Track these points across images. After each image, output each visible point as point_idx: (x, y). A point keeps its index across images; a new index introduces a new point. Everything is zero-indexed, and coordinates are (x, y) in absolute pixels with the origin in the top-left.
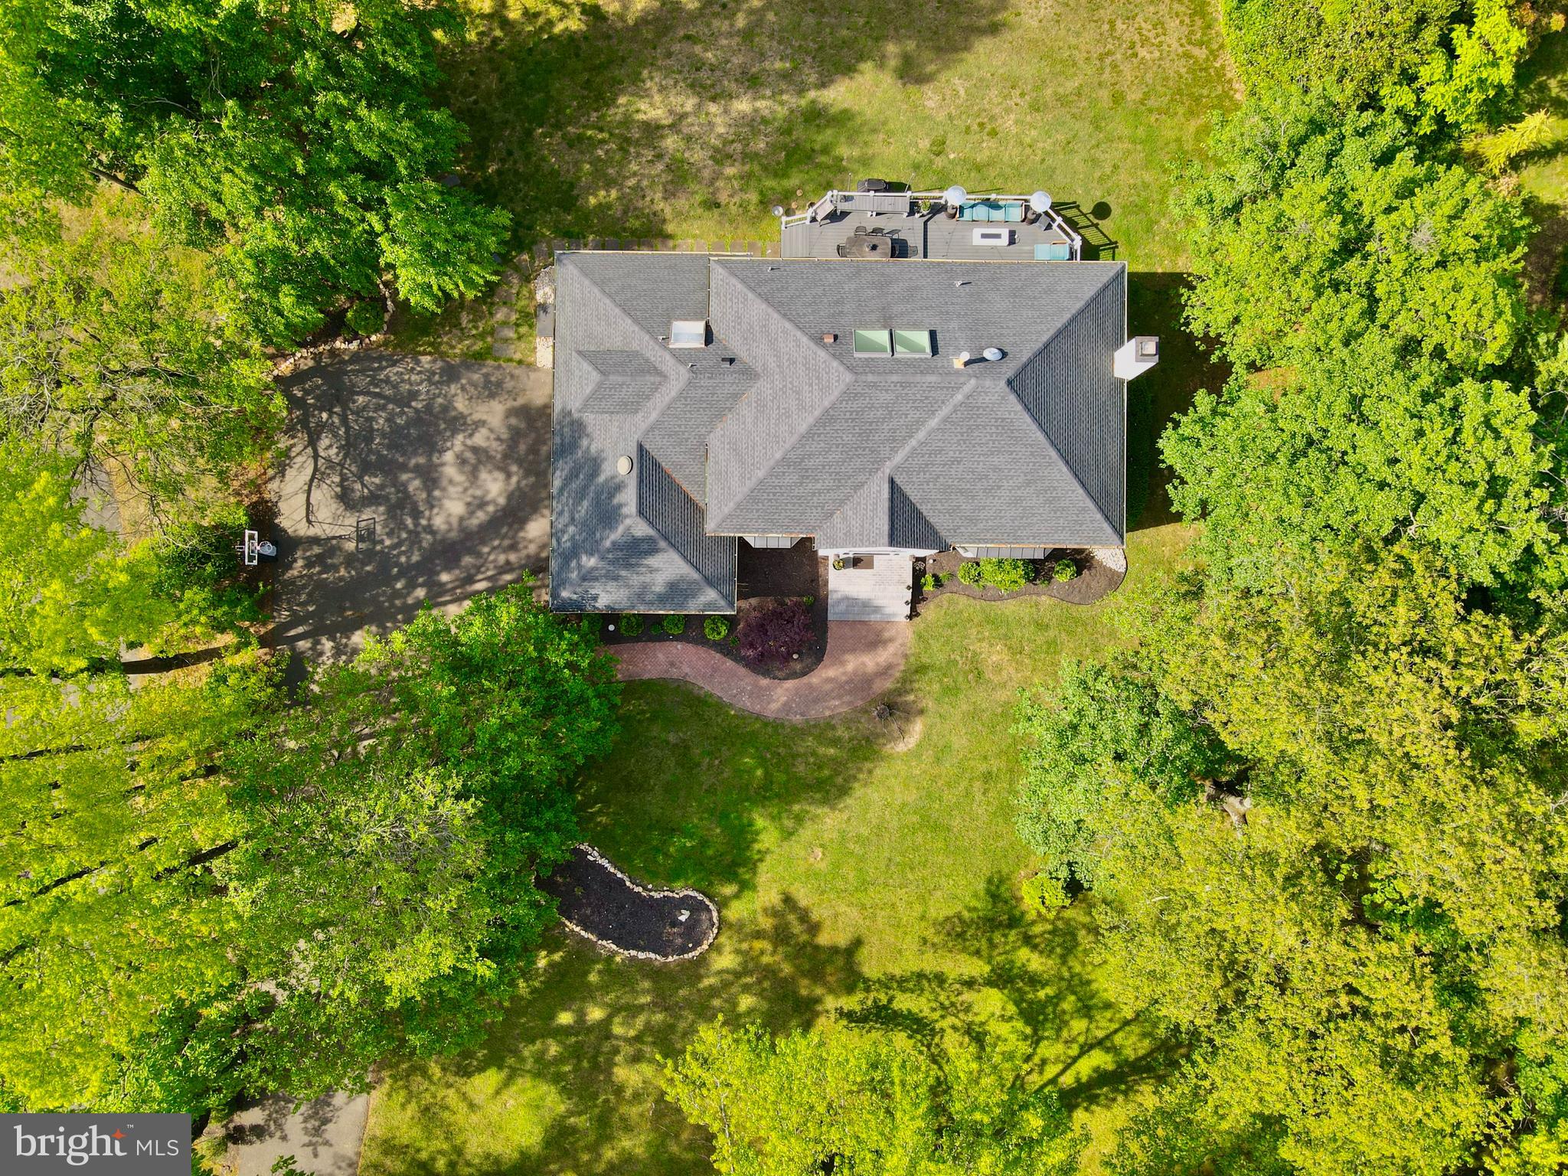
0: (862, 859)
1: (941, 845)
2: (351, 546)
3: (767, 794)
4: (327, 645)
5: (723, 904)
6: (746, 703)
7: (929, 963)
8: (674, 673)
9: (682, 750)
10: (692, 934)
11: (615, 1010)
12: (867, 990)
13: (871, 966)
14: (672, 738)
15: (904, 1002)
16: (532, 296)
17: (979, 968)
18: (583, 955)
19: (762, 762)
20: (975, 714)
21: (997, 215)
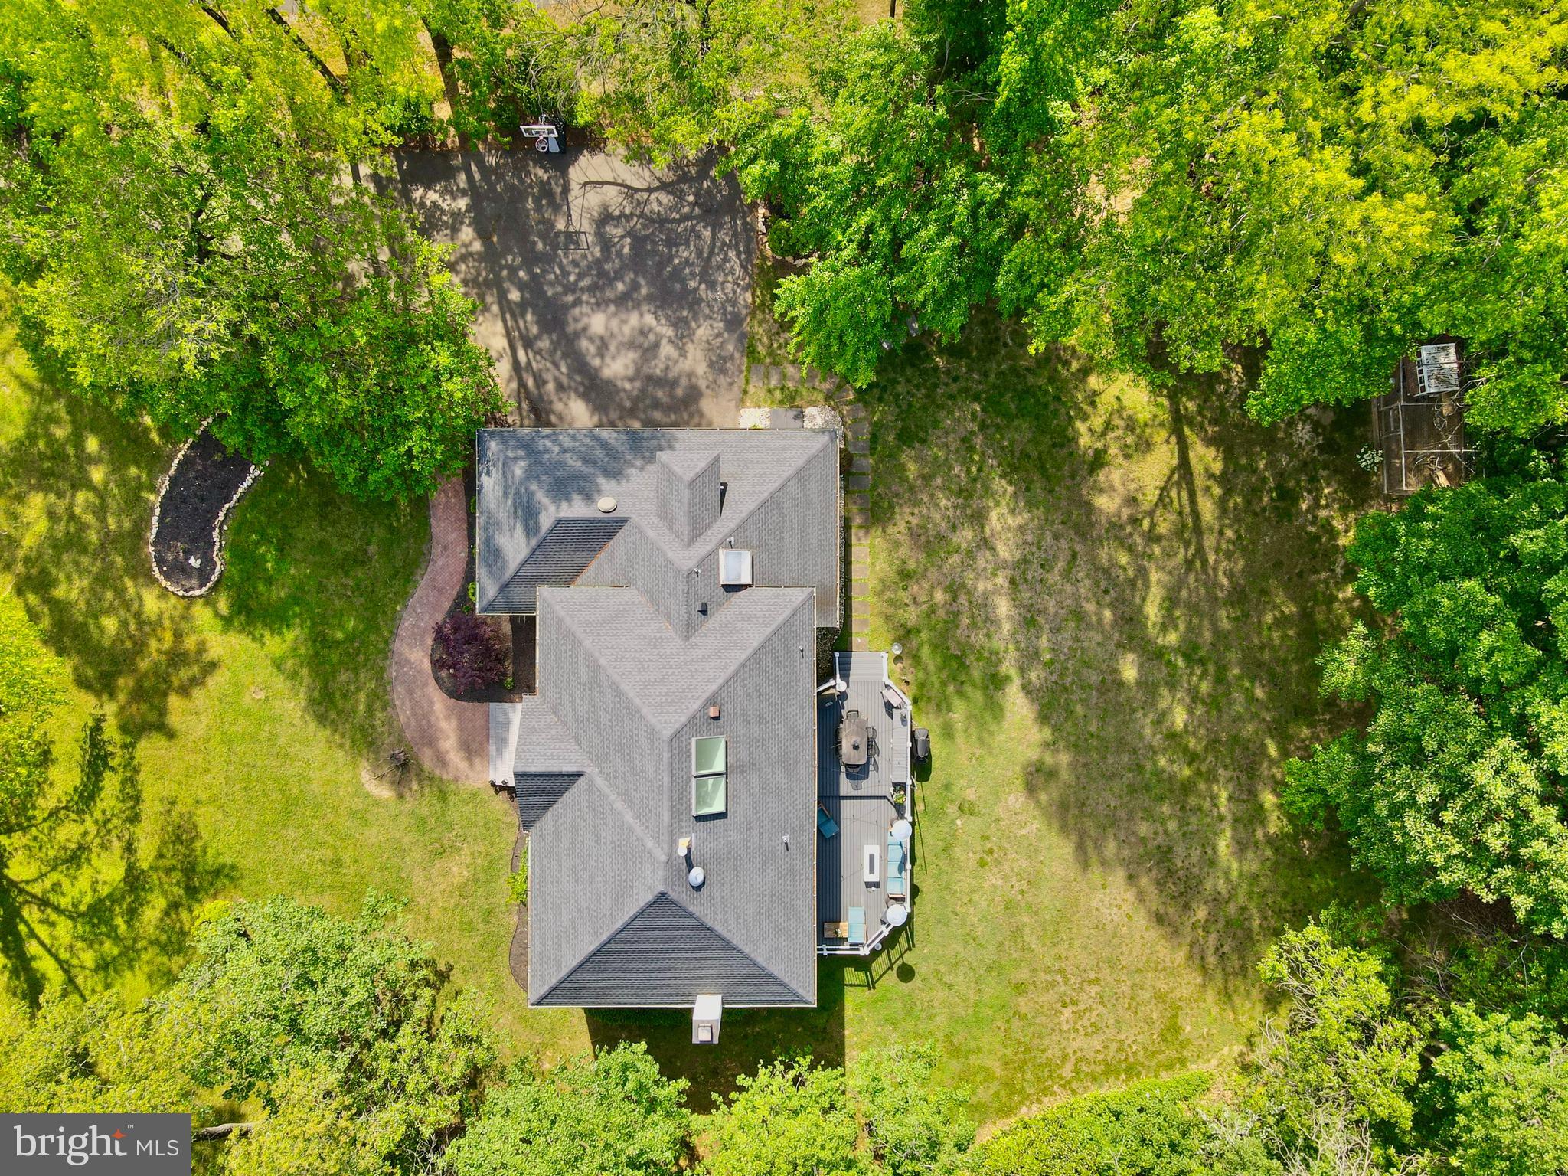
0: (255, 739)
1: (269, 817)
2: (560, 225)
3: (320, 640)
4: (462, 203)
5: (208, 600)
6: (408, 623)
7: (150, 807)
8: (437, 550)
9: (360, 559)
10: (177, 571)
11: (102, 494)
12: (124, 746)
13: (148, 748)
14: (373, 549)
15: (111, 782)
16: (812, 403)
17: (145, 856)
18: (156, 460)
19: (351, 638)
20: (399, 850)
21: (893, 869)
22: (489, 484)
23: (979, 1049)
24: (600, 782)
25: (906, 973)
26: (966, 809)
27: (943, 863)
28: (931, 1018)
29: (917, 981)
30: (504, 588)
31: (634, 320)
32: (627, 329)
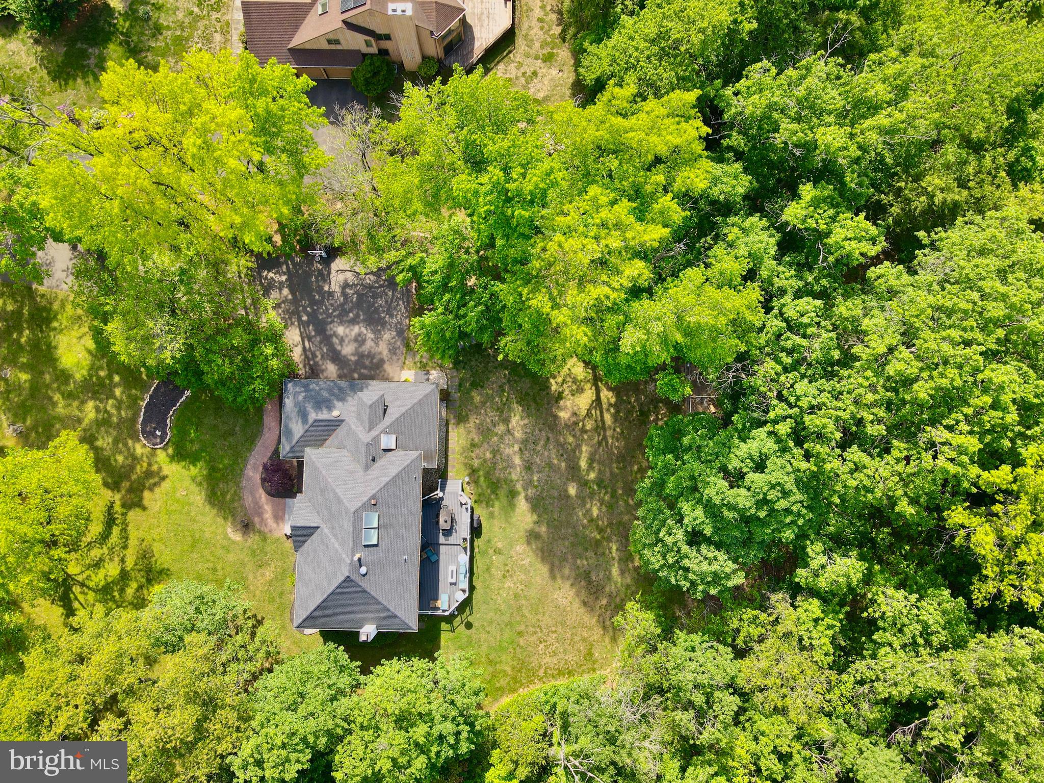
0: (180, 512)
1: (185, 548)
2: (326, 288)
3: (213, 469)
4: (284, 278)
5: (164, 449)
6: (251, 461)
7: (133, 542)
8: (266, 430)
9: (232, 433)
10: (149, 435)
11: (120, 402)
12: (122, 514)
13: (132, 515)
14: (237, 428)
15: (116, 531)
16: (434, 368)
17: (130, 564)
18: (144, 387)
19: (226, 468)
20: (243, 564)
21: (462, 577)
22: (288, 402)
23: (501, 662)
24: (326, 531)
25: (469, 626)
26: (498, 552)
27: (487, 576)
28: (479, 646)
29: (473, 630)
30: (292, 448)
31: (356, 329)
32: (353, 334)
